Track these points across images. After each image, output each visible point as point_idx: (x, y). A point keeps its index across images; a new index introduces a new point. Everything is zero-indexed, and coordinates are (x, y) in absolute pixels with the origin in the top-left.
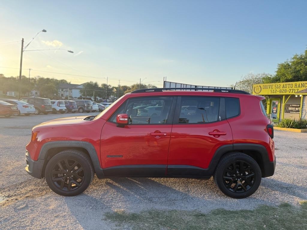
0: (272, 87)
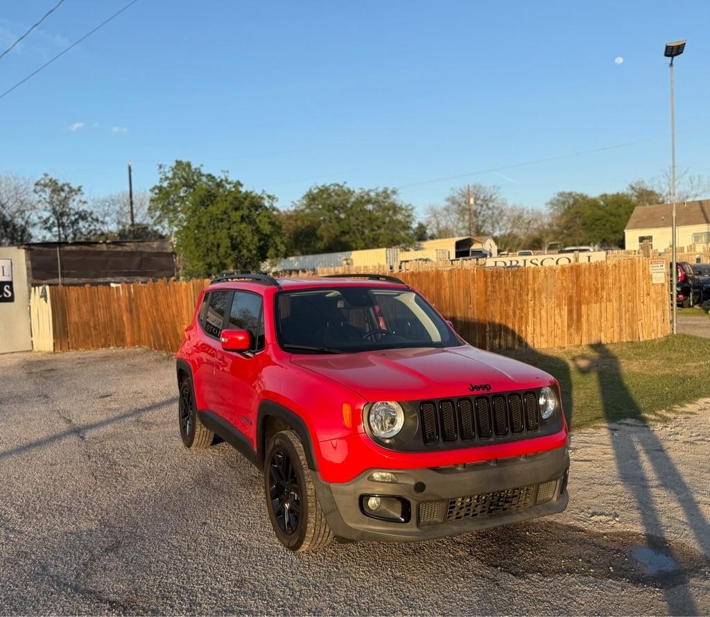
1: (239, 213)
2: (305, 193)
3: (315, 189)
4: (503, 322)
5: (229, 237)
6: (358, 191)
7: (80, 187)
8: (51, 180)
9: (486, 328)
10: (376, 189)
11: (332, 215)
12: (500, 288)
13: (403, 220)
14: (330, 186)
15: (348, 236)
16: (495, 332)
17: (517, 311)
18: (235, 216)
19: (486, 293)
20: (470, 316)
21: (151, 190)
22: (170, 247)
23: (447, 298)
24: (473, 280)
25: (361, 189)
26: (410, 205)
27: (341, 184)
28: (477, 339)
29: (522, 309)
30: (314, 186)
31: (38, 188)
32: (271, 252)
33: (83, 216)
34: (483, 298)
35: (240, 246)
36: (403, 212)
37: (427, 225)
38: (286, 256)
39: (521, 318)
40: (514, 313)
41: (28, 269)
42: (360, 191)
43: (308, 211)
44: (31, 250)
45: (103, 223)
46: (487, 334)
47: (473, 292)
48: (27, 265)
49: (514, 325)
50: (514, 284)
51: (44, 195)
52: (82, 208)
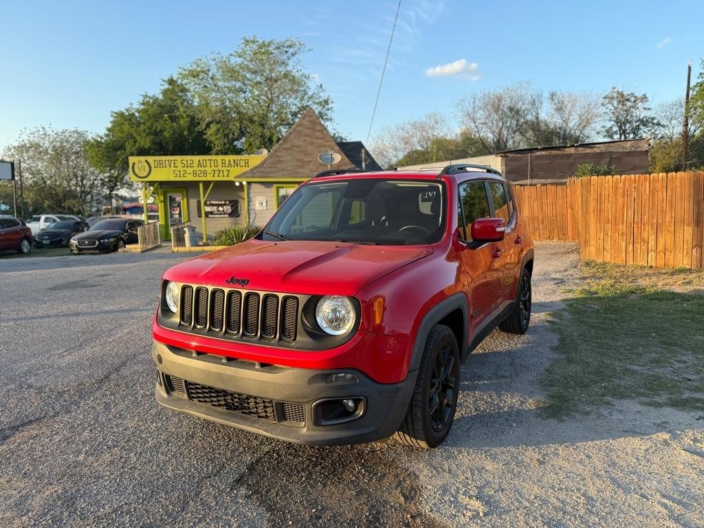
0: (175, 164)
7: (645, 94)
8: (618, 92)
22: (646, 146)
31: (607, 101)
33: (644, 122)
44: (506, 157)
48: (502, 169)
51: (610, 107)
52: (643, 114)
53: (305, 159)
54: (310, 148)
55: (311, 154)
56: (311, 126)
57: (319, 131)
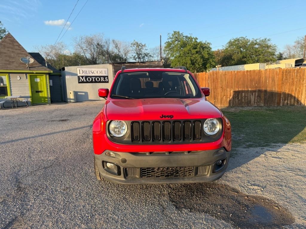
1: (196, 50)
2: (228, 42)
3: (233, 40)
4: (290, 93)
5: (191, 60)
6: (251, 40)
7: (145, 44)
8: (136, 42)
9: (281, 95)
10: (260, 39)
11: (239, 50)
12: (290, 78)
13: (271, 51)
14: (239, 38)
15: (245, 58)
16: (285, 97)
17: (298, 89)
18: (194, 51)
19: (282, 80)
20: (273, 90)
21: (165, 43)
22: (162, 64)
23: (263, 82)
24: (277, 74)
25: (253, 39)
26: (275, 45)
27: (244, 37)
28: (276, 100)
29: (300, 88)
30: (232, 39)
31: (132, 45)
32: (208, 65)
33: (146, 55)
34: (281, 82)
35: (195, 64)
36: (271, 48)
37: (283, 53)
38: (214, 67)
39: (299, 91)
40: (296, 89)
41: (113, 72)
42: (252, 40)
43: (229, 49)
44: (114, 65)
45: (153, 57)
46: (281, 98)
47: (276, 79)
48: (113, 70)
49: (295, 94)
50: (297, 76)
51: (134, 48)
52: (146, 52)
53: (10, 60)
54: (13, 55)
55: (14, 58)
56: (11, 43)
57: (17, 46)
